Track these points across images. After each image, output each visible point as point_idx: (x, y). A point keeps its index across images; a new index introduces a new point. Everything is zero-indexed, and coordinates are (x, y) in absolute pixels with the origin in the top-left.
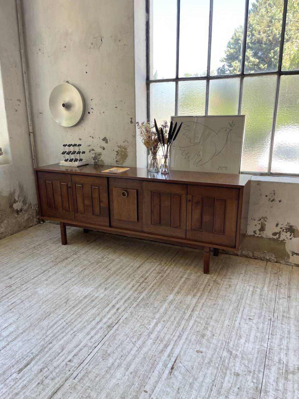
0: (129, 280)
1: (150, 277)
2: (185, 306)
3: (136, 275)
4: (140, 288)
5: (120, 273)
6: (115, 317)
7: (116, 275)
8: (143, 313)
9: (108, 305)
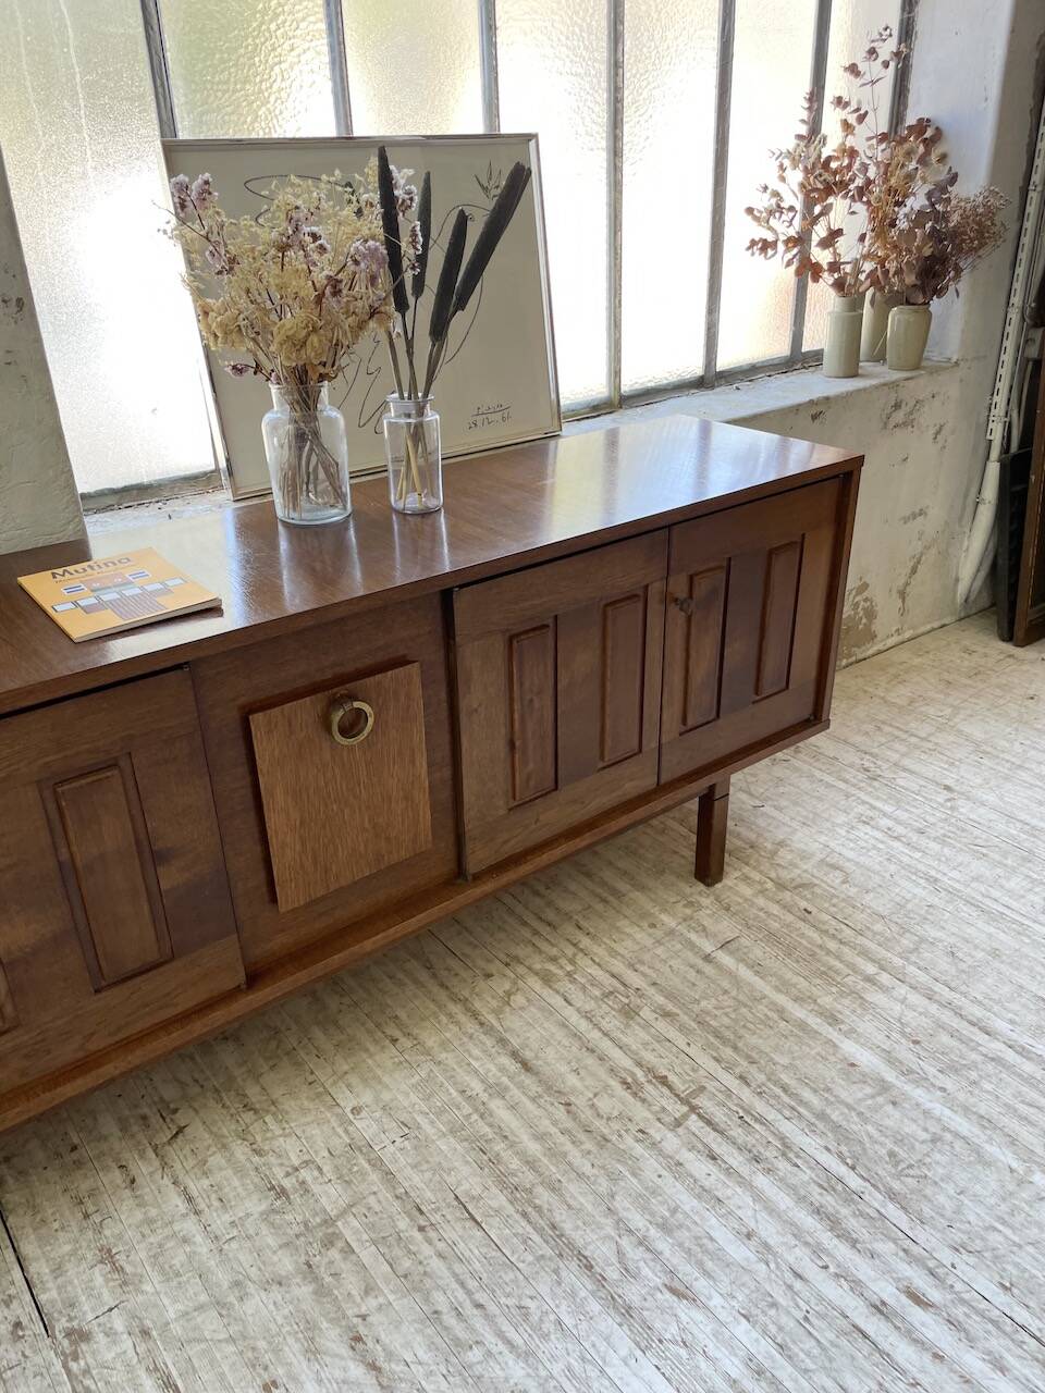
0: (639, 1149)
1: (649, 1057)
2: (945, 1038)
3: (604, 1104)
4: (737, 1132)
5: (531, 1164)
6: (987, 1332)
7: (539, 1190)
8: (966, 1202)
9: (865, 1336)
